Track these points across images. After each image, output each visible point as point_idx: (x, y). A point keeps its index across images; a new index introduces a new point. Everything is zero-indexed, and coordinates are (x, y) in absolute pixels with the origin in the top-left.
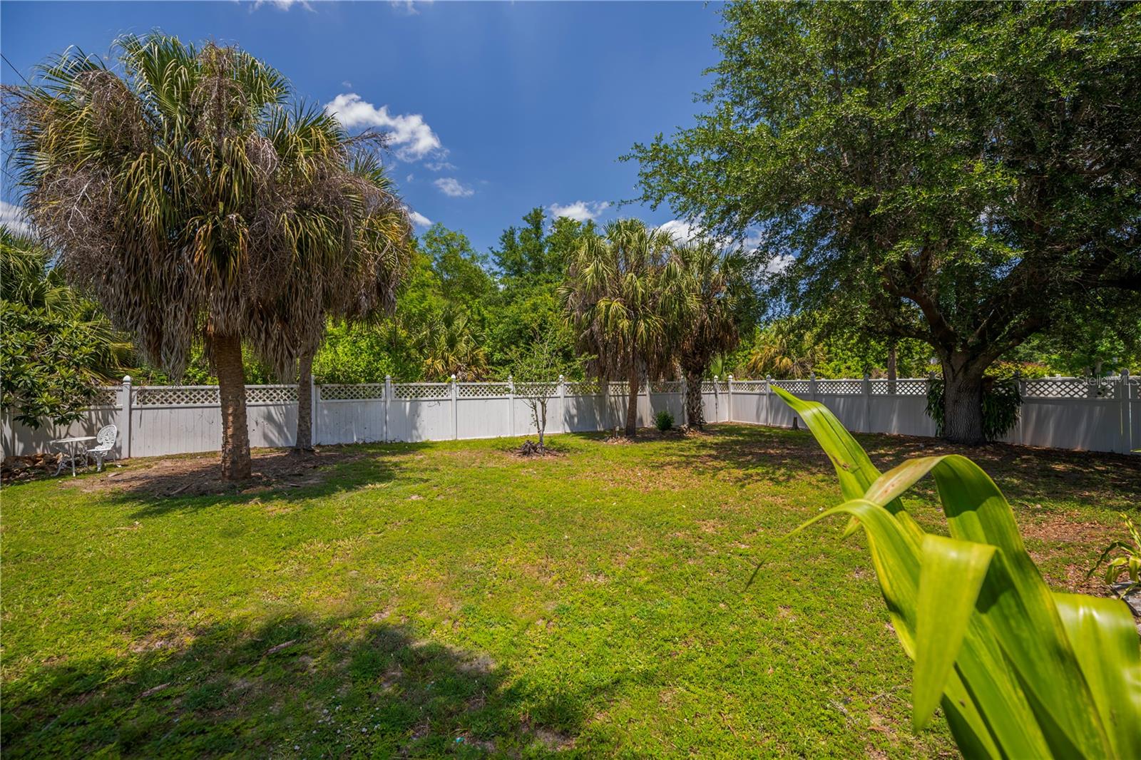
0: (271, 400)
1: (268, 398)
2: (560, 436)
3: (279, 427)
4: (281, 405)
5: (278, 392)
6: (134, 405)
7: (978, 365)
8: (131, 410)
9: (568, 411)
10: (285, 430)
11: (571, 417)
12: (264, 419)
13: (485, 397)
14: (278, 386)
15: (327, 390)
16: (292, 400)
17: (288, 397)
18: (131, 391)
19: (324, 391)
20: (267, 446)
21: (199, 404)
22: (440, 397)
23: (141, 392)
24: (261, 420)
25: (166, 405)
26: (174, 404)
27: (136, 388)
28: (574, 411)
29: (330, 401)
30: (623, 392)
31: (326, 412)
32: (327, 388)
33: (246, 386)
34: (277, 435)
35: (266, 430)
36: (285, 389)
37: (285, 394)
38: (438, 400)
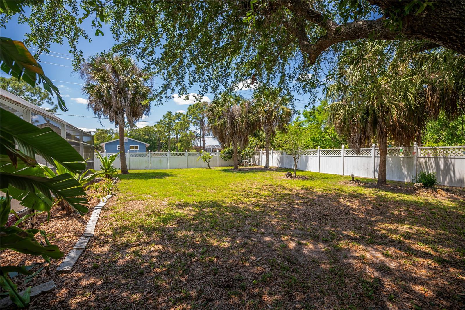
8: (262, 156)
38: (314, 156)
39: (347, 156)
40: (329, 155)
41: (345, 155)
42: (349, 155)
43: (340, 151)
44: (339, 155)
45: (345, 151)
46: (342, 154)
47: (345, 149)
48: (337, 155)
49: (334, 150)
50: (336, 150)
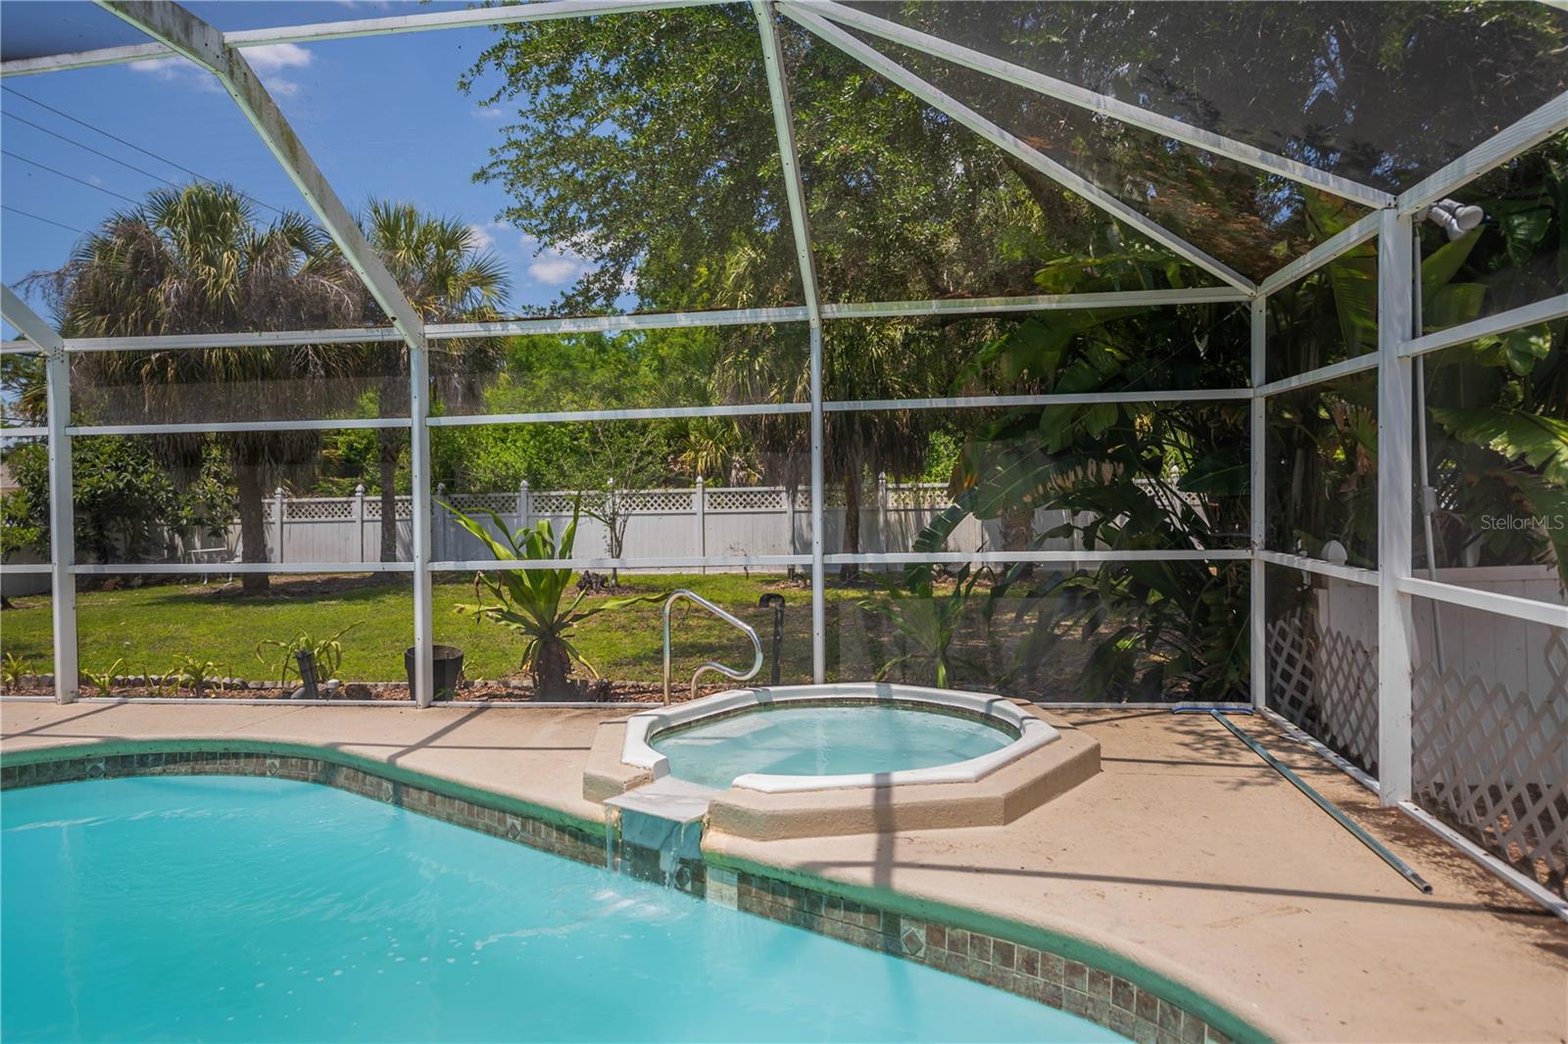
6: (285, 519)
8: (282, 523)
13: (659, 511)
18: (282, 504)
21: (336, 518)
23: (290, 505)
25: (309, 519)
26: (316, 519)
27: (285, 500)
30: (917, 502)
33: (396, 498)
39: (712, 510)
40: (652, 511)
41: (706, 510)
42: (719, 510)
43: (689, 495)
44: (688, 510)
45: (707, 496)
46: (696, 507)
47: (707, 490)
48: (681, 510)
49: (671, 491)
50: (676, 491)
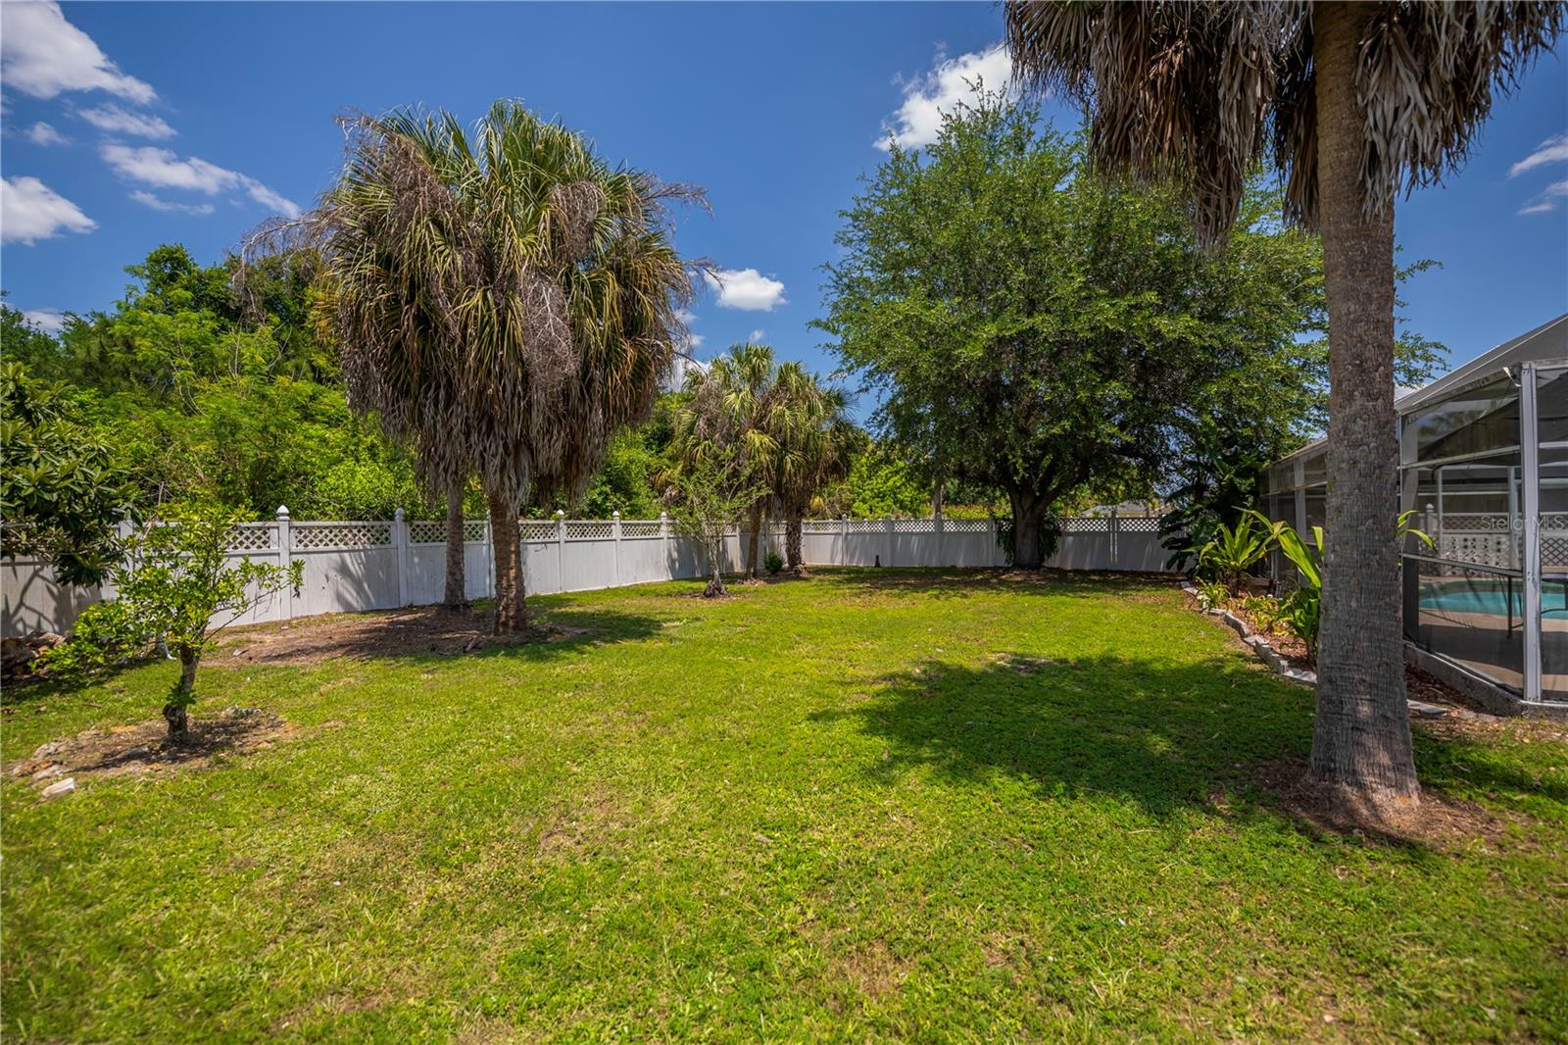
0: (346, 544)
1: (341, 540)
2: (664, 583)
3: (357, 584)
4: (359, 550)
5: (355, 531)
7: (1041, 507)
9: (670, 555)
10: (366, 586)
11: (673, 561)
12: (338, 571)
14: (354, 523)
15: (418, 530)
16: (373, 543)
17: (369, 539)
19: (414, 530)
20: (341, 610)
22: (547, 539)
24: (332, 574)
28: (675, 555)
29: (422, 544)
31: (416, 560)
32: (418, 526)
34: (355, 594)
35: (341, 589)
36: (364, 527)
37: (364, 535)
38: (545, 543)
